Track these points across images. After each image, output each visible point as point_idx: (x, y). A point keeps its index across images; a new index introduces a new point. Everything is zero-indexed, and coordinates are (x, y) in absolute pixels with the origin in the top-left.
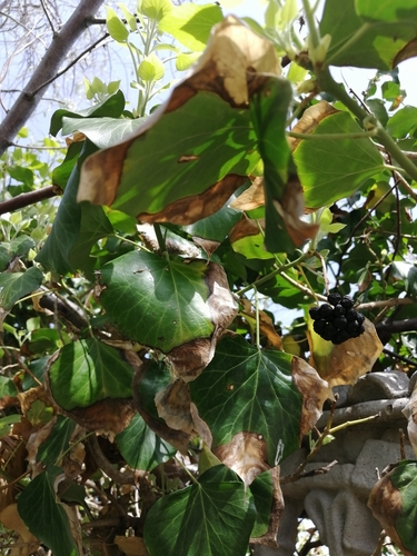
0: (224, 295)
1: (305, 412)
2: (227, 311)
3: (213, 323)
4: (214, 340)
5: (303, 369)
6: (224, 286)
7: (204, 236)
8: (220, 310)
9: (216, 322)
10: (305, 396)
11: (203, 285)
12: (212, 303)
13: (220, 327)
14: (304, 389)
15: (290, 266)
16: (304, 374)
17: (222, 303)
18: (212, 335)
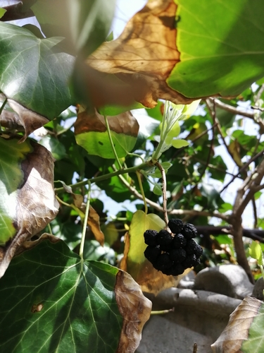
0: (43, 189)
1: (124, 339)
2: (41, 211)
3: (15, 225)
4: (11, 251)
5: (127, 285)
6: (47, 178)
7: (29, 105)
8: (31, 209)
9: (21, 225)
10: (126, 319)
11: (17, 171)
12: (22, 197)
13: (25, 231)
14: (126, 310)
15: (126, 172)
16: (128, 291)
17: (36, 199)
18: (9, 243)
